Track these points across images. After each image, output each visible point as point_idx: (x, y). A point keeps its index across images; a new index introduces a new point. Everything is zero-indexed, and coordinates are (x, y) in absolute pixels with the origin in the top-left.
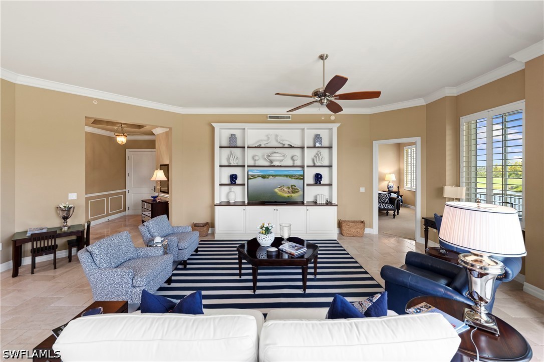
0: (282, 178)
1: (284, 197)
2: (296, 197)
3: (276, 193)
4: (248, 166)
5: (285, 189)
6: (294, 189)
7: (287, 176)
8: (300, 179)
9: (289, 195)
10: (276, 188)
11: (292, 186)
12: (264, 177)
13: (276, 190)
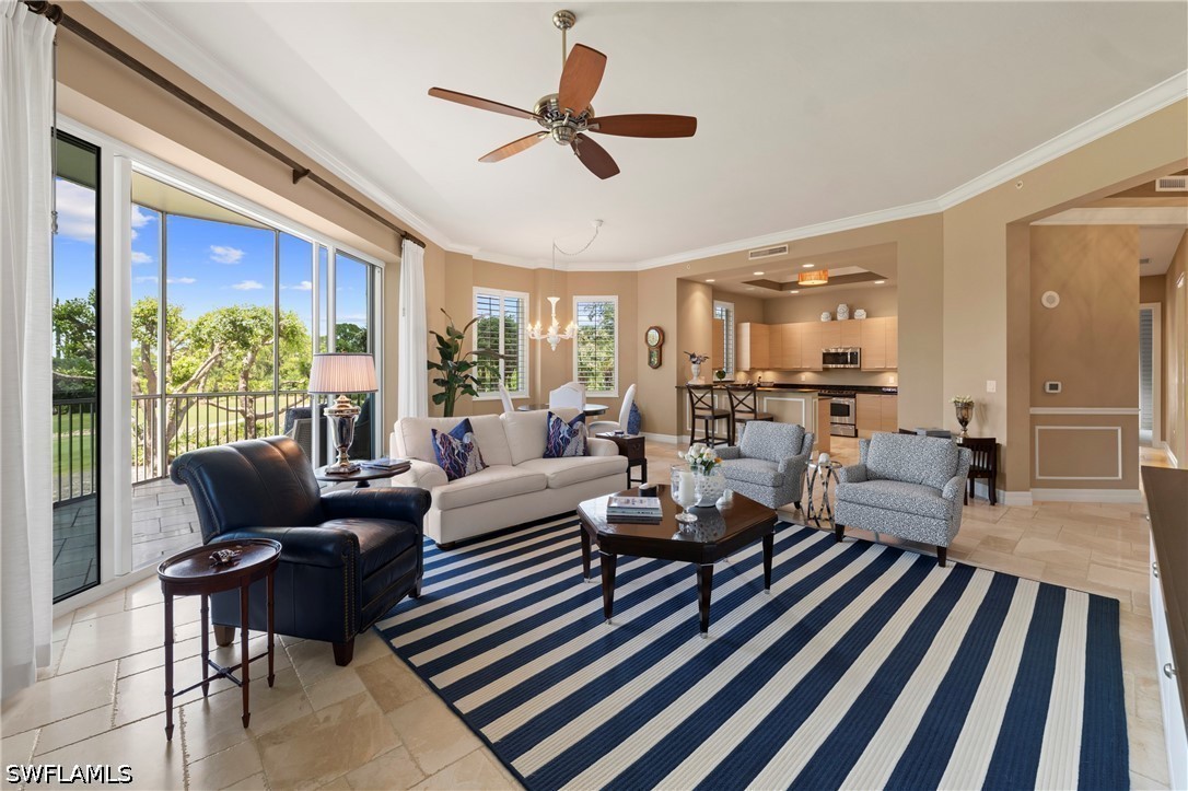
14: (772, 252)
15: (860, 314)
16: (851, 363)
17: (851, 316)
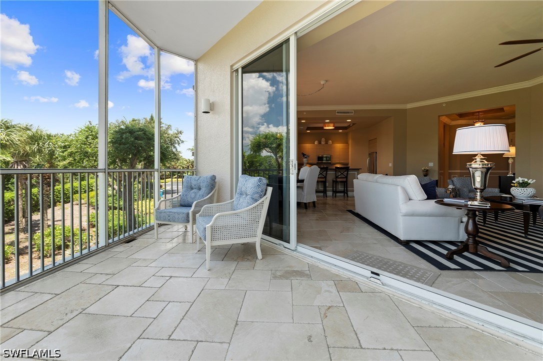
15: (330, 142)
17: (327, 143)
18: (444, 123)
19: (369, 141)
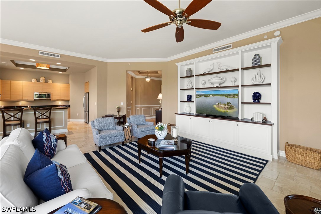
0: (219, 97)
1: (221, 112)
2: (231, 112)
3: (215, 108)
4: (196, 89)
5: (222, 106)
6: (230, 106)
7: (223, 95)
8: (234, 97)
9: (225, 110)
10: (215, 105)
11: (228, 103)
12: (206, 96)
13: (215, 106)
14: (51, 55)
15: (50, 81)
16: (48, 98)
17: (46, 81)
18: (132, 76)
19: (85, 83)
